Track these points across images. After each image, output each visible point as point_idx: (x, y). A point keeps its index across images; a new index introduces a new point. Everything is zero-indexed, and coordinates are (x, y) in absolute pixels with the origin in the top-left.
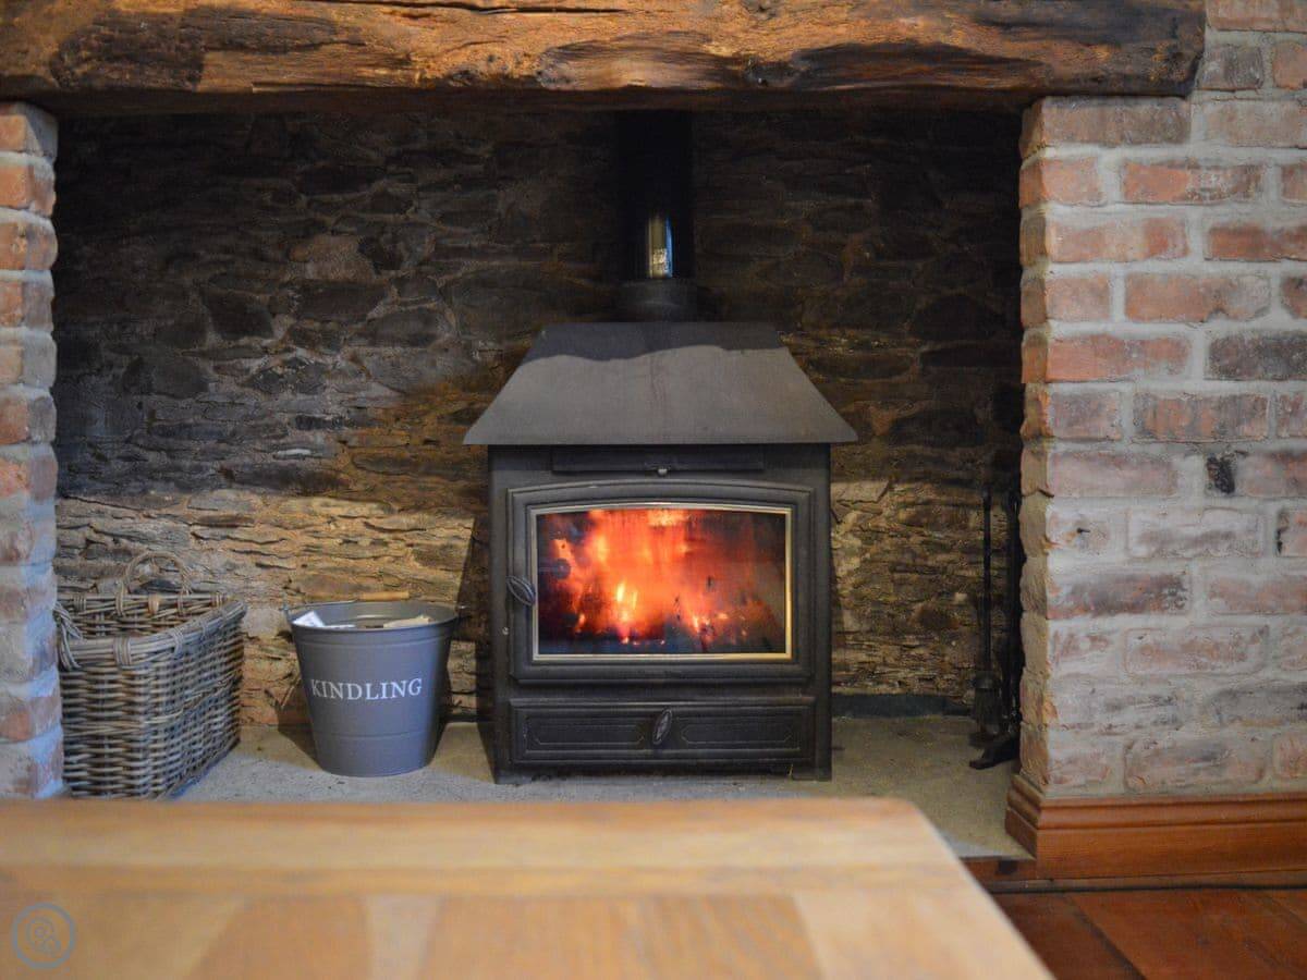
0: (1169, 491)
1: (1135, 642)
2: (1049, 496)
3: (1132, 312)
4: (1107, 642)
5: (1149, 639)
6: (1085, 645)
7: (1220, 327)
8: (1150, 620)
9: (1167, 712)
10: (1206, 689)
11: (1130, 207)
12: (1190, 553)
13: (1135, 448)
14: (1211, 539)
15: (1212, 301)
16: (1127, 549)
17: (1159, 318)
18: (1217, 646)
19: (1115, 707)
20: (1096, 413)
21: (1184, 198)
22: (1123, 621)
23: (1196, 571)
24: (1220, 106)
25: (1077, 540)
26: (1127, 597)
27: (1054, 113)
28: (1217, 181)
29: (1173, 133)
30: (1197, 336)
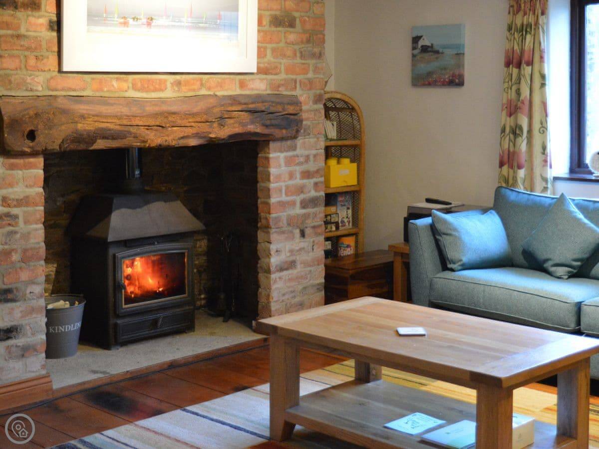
0: (293, 239)
1: (287, 278)
2: (271, 243)
3: (287, 195)
4: (282, 278)
5: (290, 277)
6: (278, 280)
7: (302, 196)
8: (290, 272)
9: (293, 294)
10: (300, 287)
11: (286, 168)
12: (297, 254)
13: (286, 229)
14: (300, 250)
15: (301, 190)
16: (286, 254)
17: (291, 195)
18: (302, 276)
19: (284, 295)
20: (280, 221)
21: (296, 164)
22: (285, 273)
23: (299, 258)
24: (303, 140)
25: (276, 254)
26: (286, 267)
27: (272, 145)
28: (302, 159)
29: (294, 148)
30: (298, 199)
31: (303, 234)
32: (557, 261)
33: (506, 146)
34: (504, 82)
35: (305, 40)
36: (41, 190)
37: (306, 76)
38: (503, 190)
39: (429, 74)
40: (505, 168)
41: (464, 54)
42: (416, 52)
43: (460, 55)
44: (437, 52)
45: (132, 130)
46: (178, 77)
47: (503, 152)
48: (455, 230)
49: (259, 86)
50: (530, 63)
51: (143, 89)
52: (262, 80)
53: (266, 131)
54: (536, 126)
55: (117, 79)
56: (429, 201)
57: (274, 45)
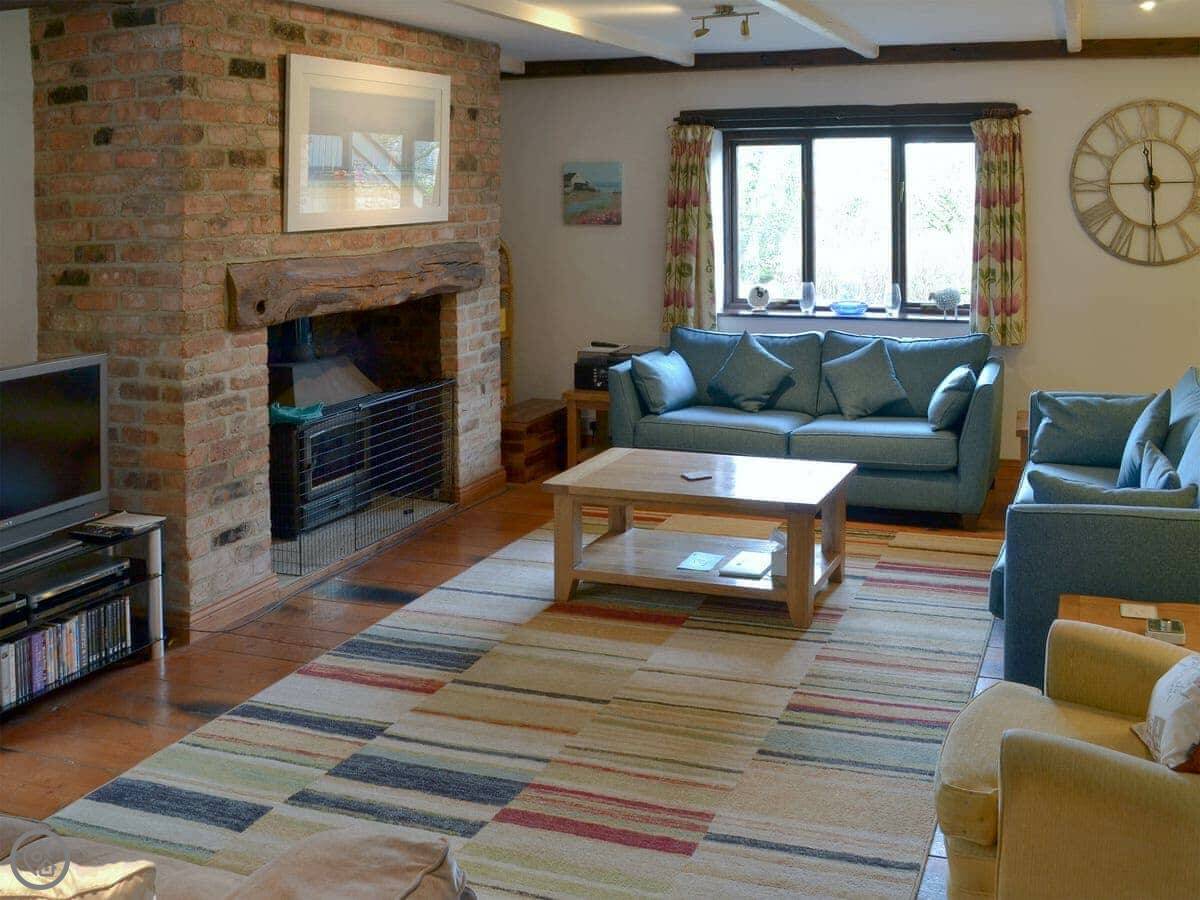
0: (475, 396)
1: (472, 438)
2: (458, 402)
3: (471, 349)
4: (468, 439)
5: (474, 437)
6: (464, 441)
7: (483, 349)
8: (474, 431)
11: (470, 321)
12: (479, 411)
14: (482, 407)
15: (482, 343)
16: (470, 413)
17: (474, 349)
18: (483, 435)
20: (466, 378)
21: (478, 316)
22: (470, 433)
23: (480, 416)
24: (484, 290)
25: (462, 414)
26: (470, 427)
27: (459, 297)
28: (482, 310)
29: (475, 299)
30: (479, 352)
31: (483, 391)
32: (749, 396)
33: (672, 286)
34: (668, 222)
35: (484, 184)
36: (265, 367)
37: (485, 222)
38: (679, 330)
39: (584, 213)
40: (671, 308)
41: (621, 193)
42: (568, 190)
43: (618, 194)
44: (594, 190)
45: (348, 292)
46: (382, 230)
47: (669, 291)
48: (656, 374)
49: (448, 235)
50: (696, 204)
51: (354, 247)
52: (450, 227)
53: (457, 283)
54: (704, 265)
55: (331, 237)
56: (594, 344)
57: (460, 191)
